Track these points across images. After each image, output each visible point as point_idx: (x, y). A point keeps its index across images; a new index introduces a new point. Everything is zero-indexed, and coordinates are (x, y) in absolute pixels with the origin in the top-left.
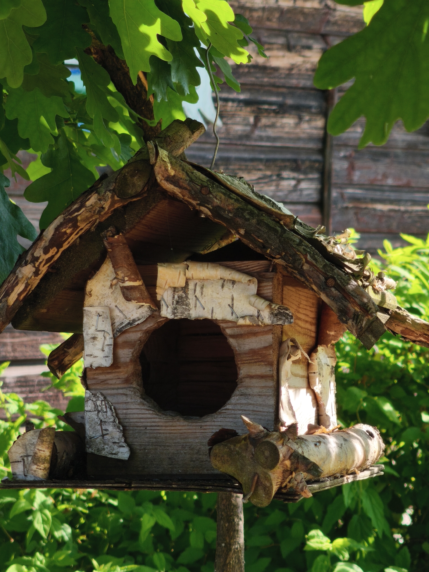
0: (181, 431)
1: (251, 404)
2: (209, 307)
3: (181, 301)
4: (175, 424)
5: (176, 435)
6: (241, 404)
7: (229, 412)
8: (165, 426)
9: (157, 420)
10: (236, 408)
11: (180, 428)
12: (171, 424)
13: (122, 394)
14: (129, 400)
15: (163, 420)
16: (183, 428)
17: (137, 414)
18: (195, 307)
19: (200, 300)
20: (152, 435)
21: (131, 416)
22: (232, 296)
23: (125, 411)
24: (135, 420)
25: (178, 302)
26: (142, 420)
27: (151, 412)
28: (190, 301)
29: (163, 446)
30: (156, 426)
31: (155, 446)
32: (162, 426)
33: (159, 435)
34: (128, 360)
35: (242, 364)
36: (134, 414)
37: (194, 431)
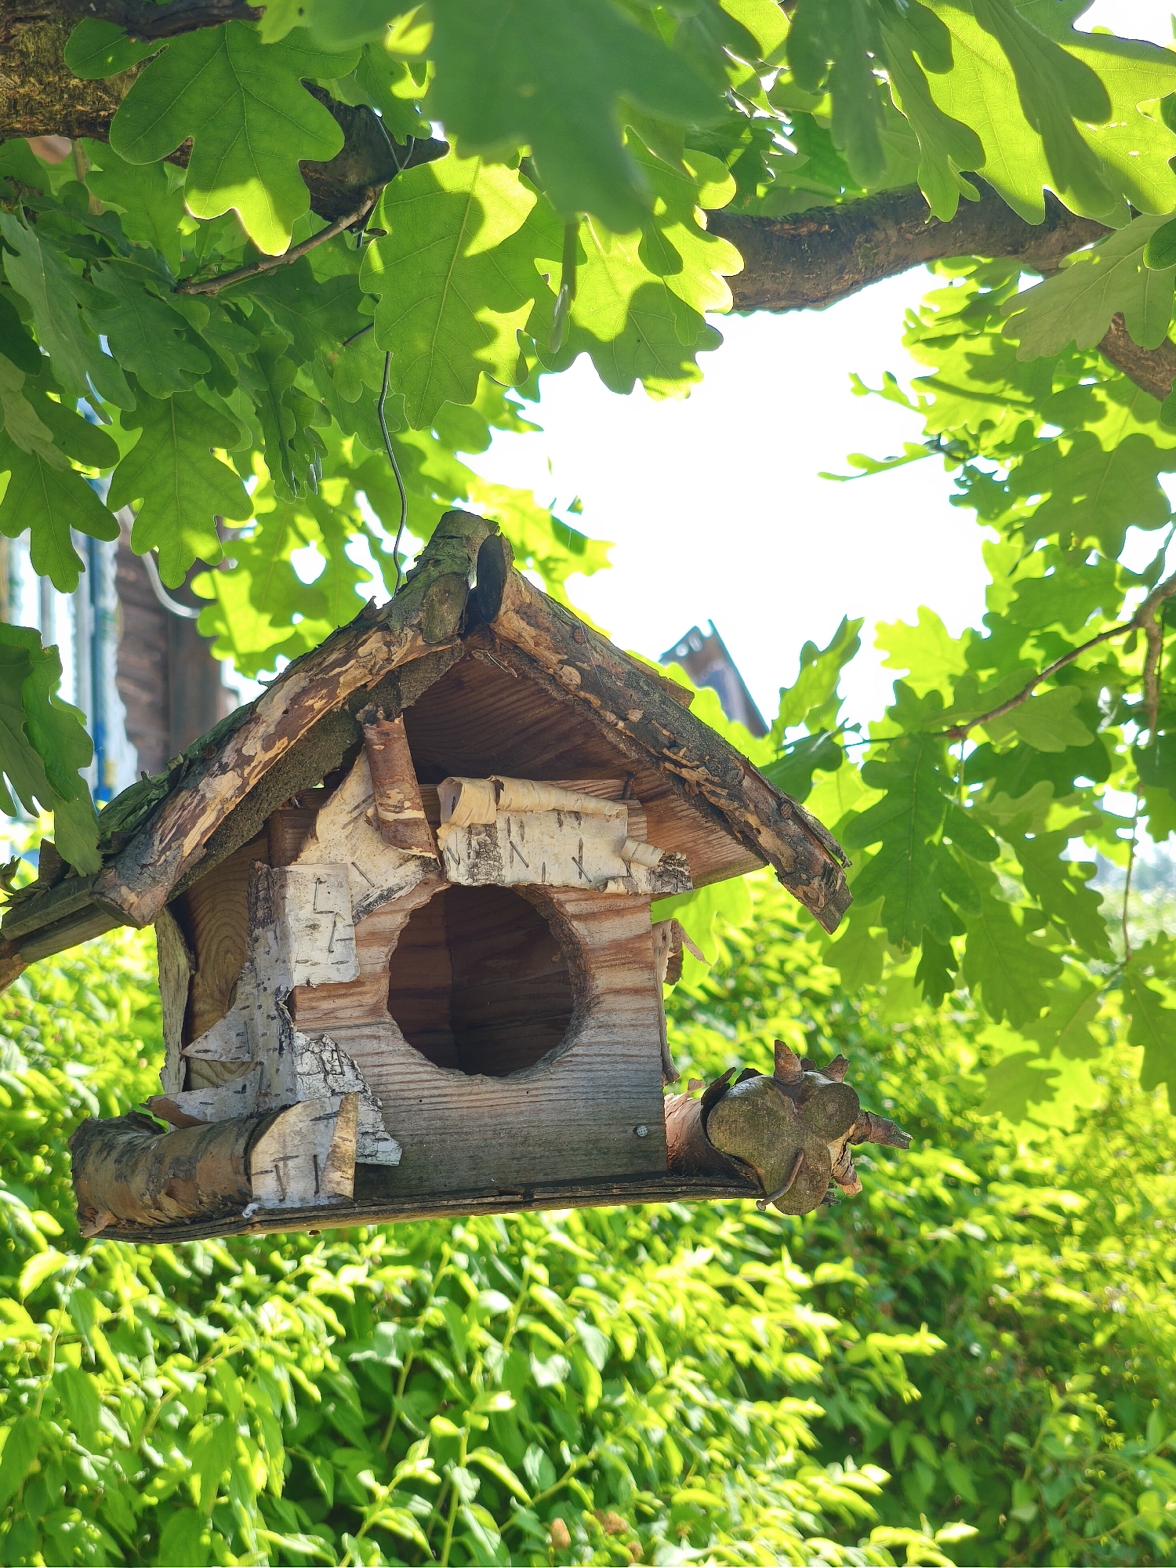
0: (490, 1103)
1: (618, 1043)
2: (536, 862)
3: (484, 852)
4: (476, 1089)
5: (480, 1110)
6: (598, 1043)
7: (578, 1059)
8: (459, 1095)
9: (443, 1083)
10: (591, 1052)
11: (488, 1096)
12: (468, 1089)
13: (369, 1037)
14: (384, 1047)
15: (452, 1083)
16: (493, 1096)
17: (402, 1073)
18: (512, 862)
19: (519, 849)
20: (433, 1113)
21: (391, 1079)
22: (581, 841)
23: (376, 1070)
24: (397, 1087)
25: (478, 854)
26: (412, 1086)
27: (429, 1069)
28: (501, 851)
29: (457, 1133)
30: (440, 1096)
31: (441, 1134)
32: (452, 1095)
33: (447, 1113)
34: (379, 968)
35: (597, 968)
36: (396, 1074)
37: (516, 1100)
